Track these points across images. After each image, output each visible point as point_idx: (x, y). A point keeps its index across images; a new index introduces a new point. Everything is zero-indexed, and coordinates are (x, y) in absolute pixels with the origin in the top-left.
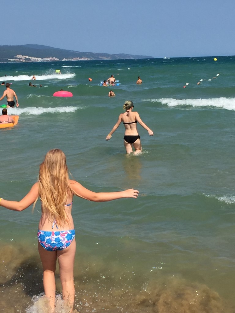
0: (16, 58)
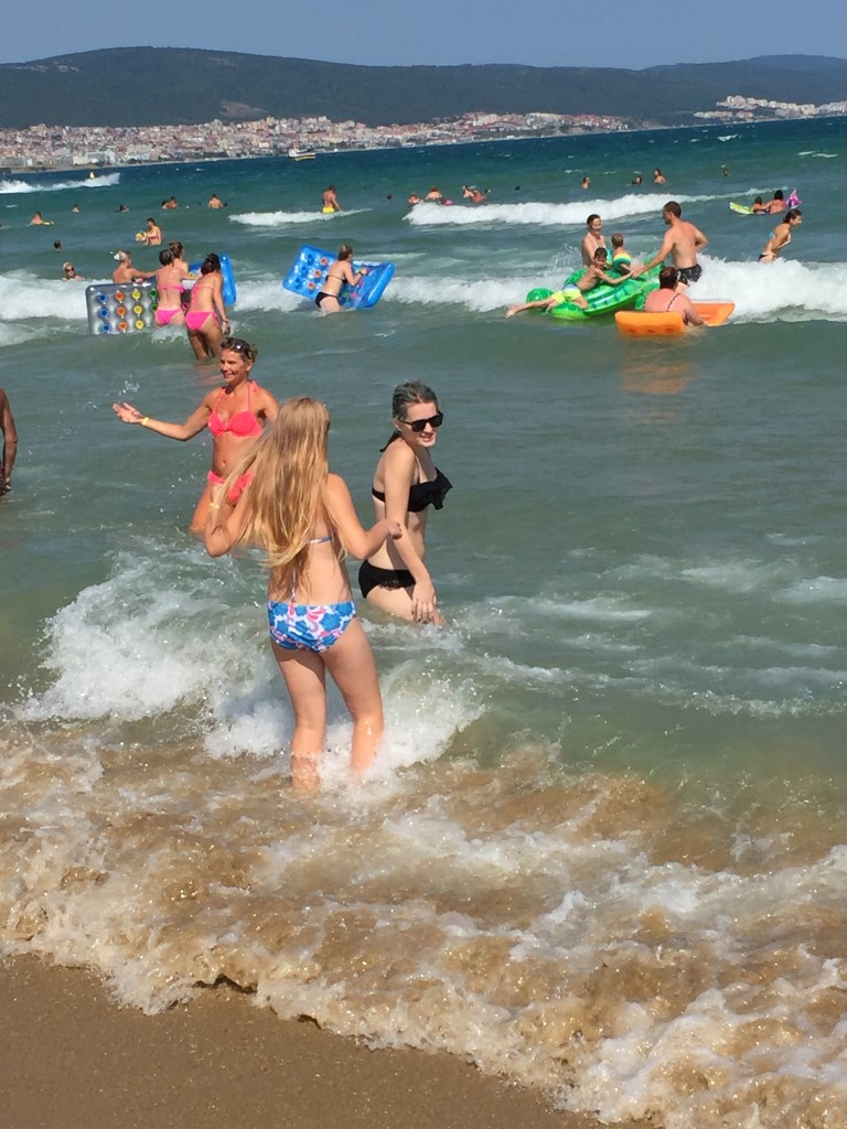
0: (722, 109)
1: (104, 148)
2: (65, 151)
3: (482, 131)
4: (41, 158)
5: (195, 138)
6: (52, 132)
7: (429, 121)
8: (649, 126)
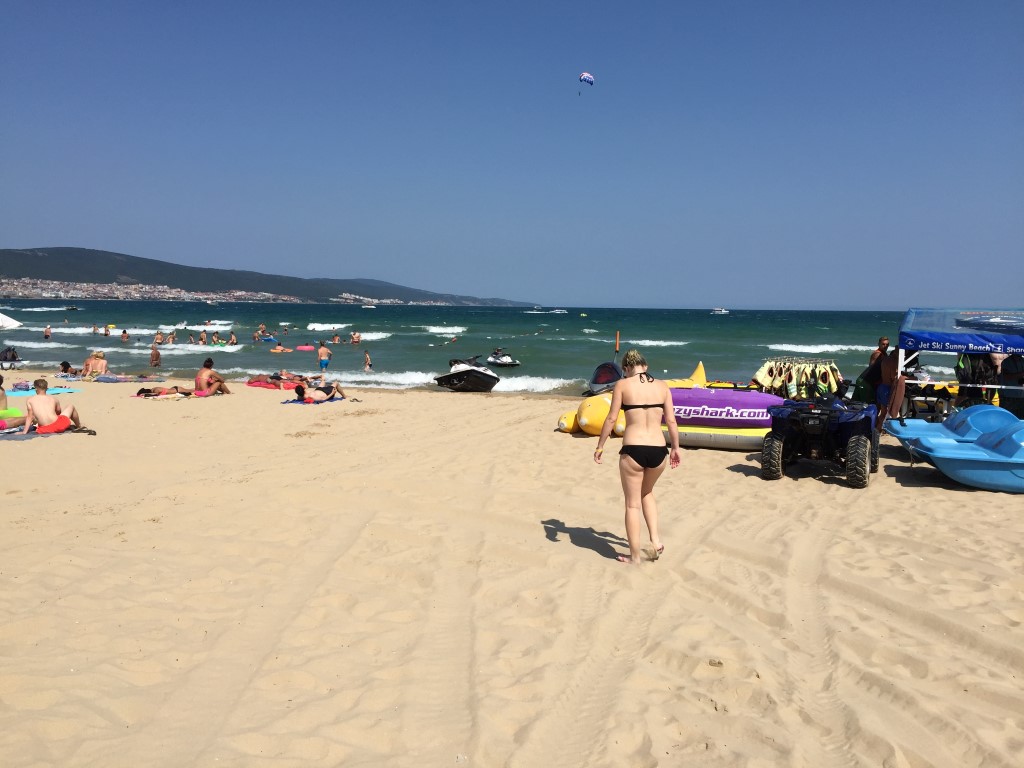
0: (341, 298)
1: (58, 290)
2: (39, 291)
3: (238, 298)
4: (26, 292)
5: (104, 290)
6: (32, 281)
7: (214, 292)
8: (310, 302)
